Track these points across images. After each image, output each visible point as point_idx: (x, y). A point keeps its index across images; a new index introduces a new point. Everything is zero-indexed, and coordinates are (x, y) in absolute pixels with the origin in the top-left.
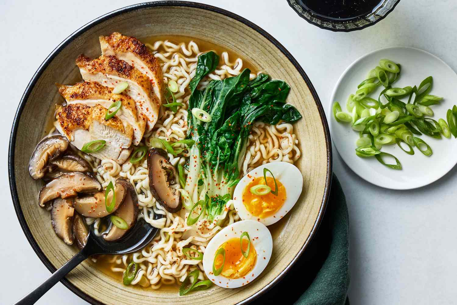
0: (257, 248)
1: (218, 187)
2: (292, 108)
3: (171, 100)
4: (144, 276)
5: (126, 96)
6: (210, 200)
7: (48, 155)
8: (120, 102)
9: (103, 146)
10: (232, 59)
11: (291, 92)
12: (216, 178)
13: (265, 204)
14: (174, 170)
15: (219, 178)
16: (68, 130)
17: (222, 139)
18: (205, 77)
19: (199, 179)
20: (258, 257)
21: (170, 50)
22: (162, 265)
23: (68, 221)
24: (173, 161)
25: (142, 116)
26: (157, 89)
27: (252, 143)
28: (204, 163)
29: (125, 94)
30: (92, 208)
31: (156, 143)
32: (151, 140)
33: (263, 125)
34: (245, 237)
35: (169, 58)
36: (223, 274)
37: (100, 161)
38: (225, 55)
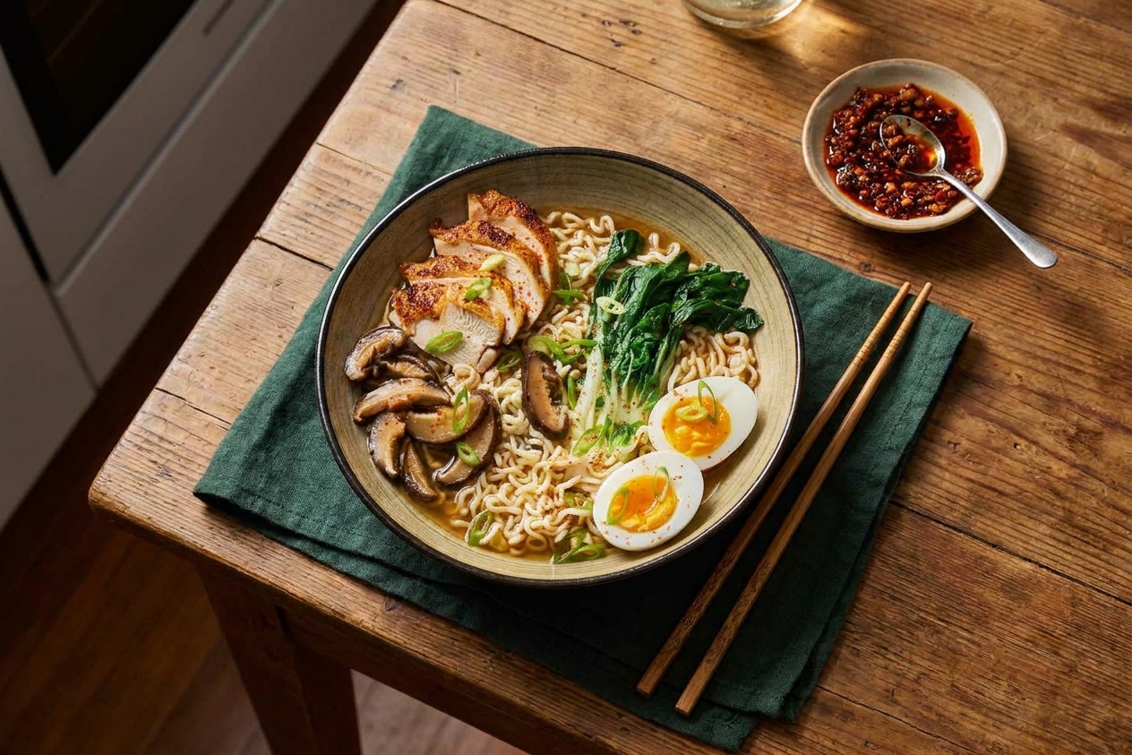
0: (679, 493)
1: (626, 409)
2: (751, 311)
3: (566, 286)
4: (501, 531)
5: (500, 275)
6: (612, 427)
7: (375, 352)
8: (489, 279)
9: (457, 343)
10: (663, 244)
11: (751, 287)
12: (624, 396)
13: (696, 434)
14: (561, 384)
15: (630, 397)
16: (408, 320)
17: (639, 340)
18: (621, 261)
19: (598, 396)
20: (679, 504)
21: (570, 225)
22: (529, 514)
23: (394, 441)
24: (562, 370)
25: (519, 303)
26: (546, 269)
27: (686, 354)
28: (608, 373)
29: (498, 273)
30: (432, 426)
31: (538, 344)
32: (531, 341)
33: (703, 331)
34: (663, 475)
35: (570, 236)
36: (624, 524)
37: (451, 367)
38: (654, 238)
